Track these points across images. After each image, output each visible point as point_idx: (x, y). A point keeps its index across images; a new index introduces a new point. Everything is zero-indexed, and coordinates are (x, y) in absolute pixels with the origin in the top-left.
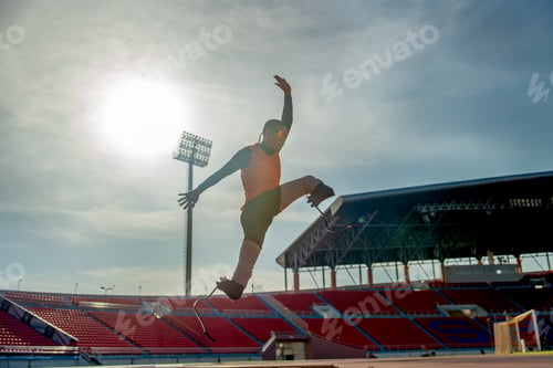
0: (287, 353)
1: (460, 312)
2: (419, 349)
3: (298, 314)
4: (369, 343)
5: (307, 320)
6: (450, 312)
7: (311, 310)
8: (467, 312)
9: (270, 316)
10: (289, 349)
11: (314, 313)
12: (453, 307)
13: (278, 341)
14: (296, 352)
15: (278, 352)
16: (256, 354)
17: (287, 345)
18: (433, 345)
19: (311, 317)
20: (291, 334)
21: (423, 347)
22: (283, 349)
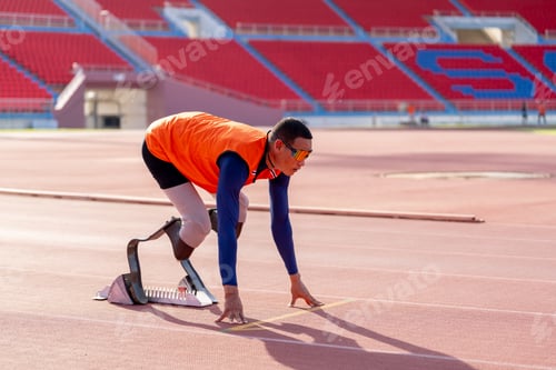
0: (105, 110)
1: (481, 33)
2: (393, 110)
3: (130, 25)
4: (290, 95)
5: (152, 41)
6: (461, 32)
7: (158, 17)
8: (496, 35)
9: (65, 28)
10: (108, 101)
11: (167, 25)
12: (467, 21)
13: (87, 85)
14: (124, 111)
15: (87, 108)
16: (43, 114)
17: (103, 94)
18: (422, 103)
19: (159, 33)
20: (119, 70)
21: (402, 105)
22: (95, 102)
